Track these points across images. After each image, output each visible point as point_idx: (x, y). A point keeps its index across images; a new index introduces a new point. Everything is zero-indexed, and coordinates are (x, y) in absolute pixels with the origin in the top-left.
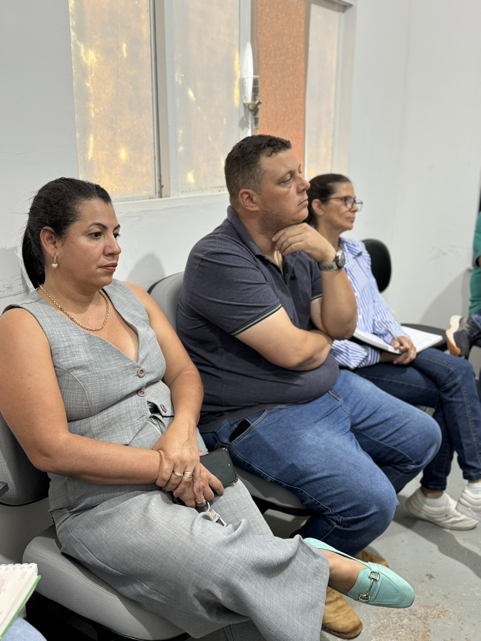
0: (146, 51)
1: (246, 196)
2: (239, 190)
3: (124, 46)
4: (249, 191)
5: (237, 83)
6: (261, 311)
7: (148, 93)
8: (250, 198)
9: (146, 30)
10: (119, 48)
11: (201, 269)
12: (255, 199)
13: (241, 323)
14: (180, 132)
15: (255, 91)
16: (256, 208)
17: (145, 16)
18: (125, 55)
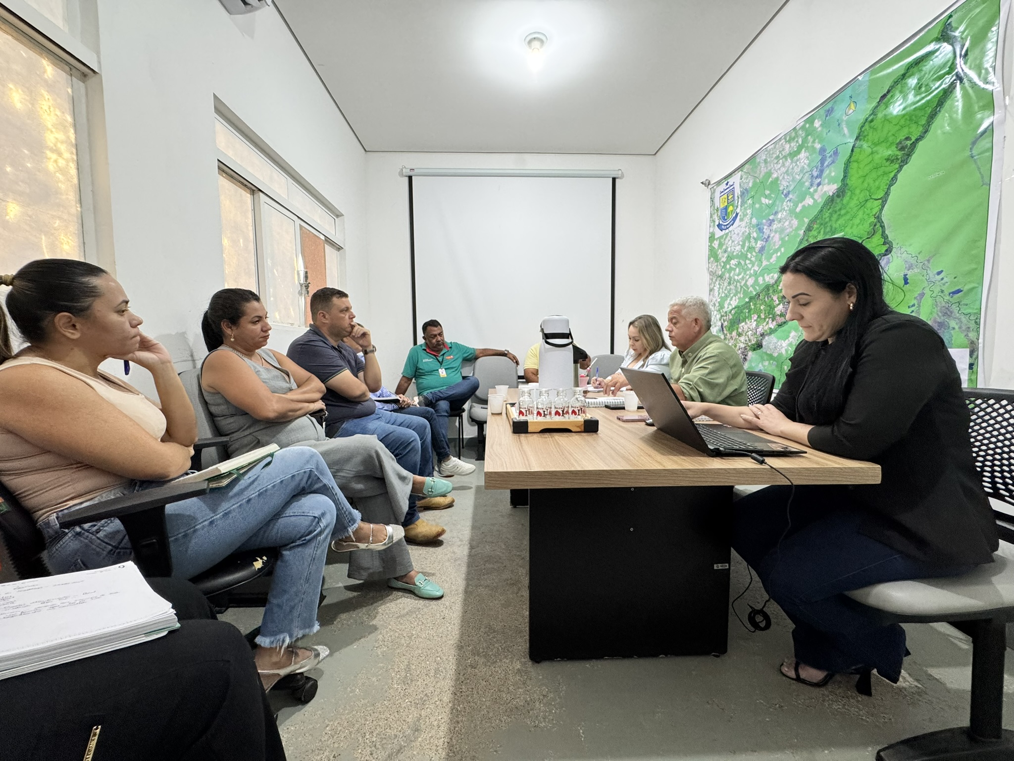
0: (252, 246)
1: (322, 315)
2: (319, 311)
3: (241, 241)
4: (324, 312)
5: (296, 272)
6: (339, 368)
7: (253, 268)
8: (324, 316)
9: (251, 235)
10: (239, 241)
11: (302, 349)
12: (327, 317)
13: (330, 374)
14: (271, 290)
15: (306, 277)
16: (327, 322)
17: (251, 228)
18: (242, 245)
